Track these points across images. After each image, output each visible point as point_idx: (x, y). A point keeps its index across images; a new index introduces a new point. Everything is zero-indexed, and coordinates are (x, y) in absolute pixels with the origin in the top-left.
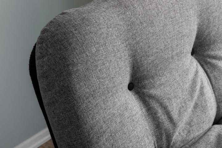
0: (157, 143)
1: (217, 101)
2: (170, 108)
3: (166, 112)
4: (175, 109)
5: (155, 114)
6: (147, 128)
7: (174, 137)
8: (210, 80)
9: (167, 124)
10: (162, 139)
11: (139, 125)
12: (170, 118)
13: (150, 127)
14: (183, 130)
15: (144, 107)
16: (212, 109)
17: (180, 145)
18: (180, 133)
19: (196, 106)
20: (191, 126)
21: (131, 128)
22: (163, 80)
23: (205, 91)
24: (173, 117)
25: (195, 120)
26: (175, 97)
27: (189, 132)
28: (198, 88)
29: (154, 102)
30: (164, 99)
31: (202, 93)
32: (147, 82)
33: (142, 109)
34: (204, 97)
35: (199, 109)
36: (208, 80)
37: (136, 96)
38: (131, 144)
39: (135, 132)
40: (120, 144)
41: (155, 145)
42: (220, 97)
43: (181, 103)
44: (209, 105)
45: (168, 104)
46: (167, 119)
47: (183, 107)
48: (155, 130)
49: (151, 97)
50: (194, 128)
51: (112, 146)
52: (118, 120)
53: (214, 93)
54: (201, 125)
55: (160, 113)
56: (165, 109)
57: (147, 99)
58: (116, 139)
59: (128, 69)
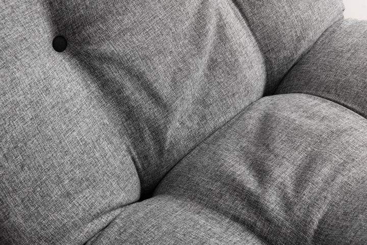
0: (135, 148)
1: (261, 50)
2: (150, 76)
3: (142, 84)
4: (162, 77)
5: (120, 91)
6: (106, 121)
7: (169, 133)
8: (241, 10)
9: (148, 108)
10: (143, 140)
11: (84, 117)
12: (155, 97)
13: (111, 119)
14: (190, 116)
15: (94, 82)
16: (251, 67)
17: (186, 146)
18: (182, 123)
19: (213, 65)
20: (206, 106)
21: (64, 127)
22: (127, 21)
23: (229, 32)
24: (161, 93)
25: (213, 92)
26: (160, 52)
27: (204, 117)
28: (212, 28)
29: (113, 69)
30: (134, 58)
31: (222, 36)
32: (91, 30)
33: (88, 86)
34: (227, 45)
35: (221, 71)
36: (237, 10)
37: (74, 61)
38: (67, 158)
39: (75, 133)
40: (41, 162)
41: (130, 153)
42: (267, 42)
43: (176, 63)
44: (241, 59)
45: (143, 69)
46: (146, 98)
47: (180, 70)
48: (125, 124)
49: (105, 58)
50: (214, 109)
51: (22, 167)
52: (29, 114)
53: (254, 34)
54: (230, 101)
55: (130, 88)
56: (139, 80)
57: (97, 63)
58: (28, 152)
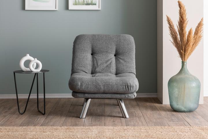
1: (116, 69)
2: (98, 62)
5: (94, 61)
7: (97, 69)
9: (96, 65)
10: (93, 68)
11: (88, 61)
12: (97, 64)
13: (91, 64)
14: (101, 69)
15: (92, 59)
16: (113, 70)
18: (99, 69)
19: (107, 66)
21: (85, 60)
22: (100, 55)
23: (112, 64)
26: (101, 60)
28: (109, 62)
29: (95, 59)
30: (98, 59)
31: (110, 64)
38: (84, 63)
39: (86, 62)
40: (81, 62)
41: (91, 69)
43: (102, 62)
44: (111, 68)
48: (93, 65)
52: (83, 57)
53: (116, 67)
58: (80, 60)
59: (91, 49)
